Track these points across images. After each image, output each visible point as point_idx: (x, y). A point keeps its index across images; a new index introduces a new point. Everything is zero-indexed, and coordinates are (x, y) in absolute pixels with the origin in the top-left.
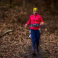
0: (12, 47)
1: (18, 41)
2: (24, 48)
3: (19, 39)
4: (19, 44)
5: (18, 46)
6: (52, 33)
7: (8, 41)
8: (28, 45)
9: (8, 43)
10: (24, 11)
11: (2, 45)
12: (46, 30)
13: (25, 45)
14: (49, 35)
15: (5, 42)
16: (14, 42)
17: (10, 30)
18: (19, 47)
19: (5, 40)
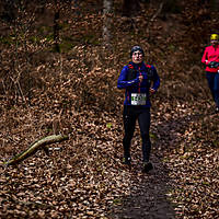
0: (59, 199)
1: (84, 176)
2: (107, 204)
3: (87, 170)
4: (88, 190)
5: (82, 195)
6: (213, 146)
7: (44, 177)
8: (120, 193)
9: (46, 184)
10: (106, 64)
11: (21, 194)
12: (189, 134)
13: (108, 191)
14: (203, 154)
15: (34, 183)
16: (67, 180)
17: (54, 137)
18: (87, 199)
19: (34, 175)
